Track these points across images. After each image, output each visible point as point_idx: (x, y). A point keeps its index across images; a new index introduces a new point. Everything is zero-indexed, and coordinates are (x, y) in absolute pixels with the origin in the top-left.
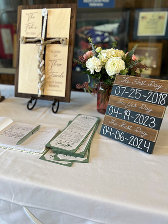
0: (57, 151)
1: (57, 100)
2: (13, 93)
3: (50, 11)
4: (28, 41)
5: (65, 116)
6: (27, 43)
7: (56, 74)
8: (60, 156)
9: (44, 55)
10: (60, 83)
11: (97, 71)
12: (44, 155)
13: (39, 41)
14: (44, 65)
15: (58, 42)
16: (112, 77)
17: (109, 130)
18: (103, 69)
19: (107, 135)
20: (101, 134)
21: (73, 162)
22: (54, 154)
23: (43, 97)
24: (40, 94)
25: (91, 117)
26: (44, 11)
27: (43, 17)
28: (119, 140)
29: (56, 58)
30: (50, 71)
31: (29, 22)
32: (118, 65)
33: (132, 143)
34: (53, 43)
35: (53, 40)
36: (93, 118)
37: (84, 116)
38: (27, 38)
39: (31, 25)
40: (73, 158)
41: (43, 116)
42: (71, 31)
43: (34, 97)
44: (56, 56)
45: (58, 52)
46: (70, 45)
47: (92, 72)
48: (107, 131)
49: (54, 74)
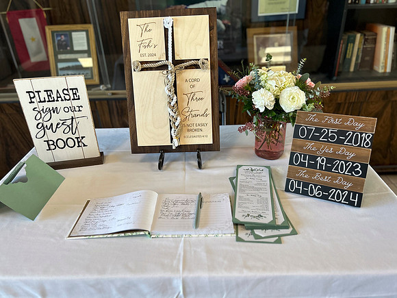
6: (143, 70)
7: (197, 113)
9: (175, 85)
10: (203, 125)
11: (270, 108)
12: (237, 234)
15: (196, 66)
16: (291, 115)
17: (299, 185)
21: (280, 236)
25: (258, 168)
26: (168, 21)
27: (166, 30)
28: (314, 196)
29: (193, 90)
30: (187, 110)
31: (143, 38)
32: (298, 98)
33: (333, 197)
38: (142, 63)
46: (212, 68)
48: (296, 186)
49: (193, 113)
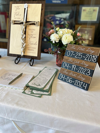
0: (33, 89)
1: (32, 58)
2: (6, 53)
3: (29, 5)
4: (16, 23)
5: (37, 68)
6: (15, 24)
7: (32, 43)
8: (34, 91)
9: (25, 31)
10: (34, 48)
11: (57, 42)
12: (25, 90)
13: (22, 23)
14: (25, 37)
15: (34, 24)
16: (65, 46)
17: (63, 77)
18: (60, 41)
19: (62, 80)
20: (59, 78)
21: (42, 95)
22: (31, 90)
23: (25, 56)
24: (22, 54)
25: (53, 69)
26: (25, 5)
27: (25, 9)
28: (69, 83)
29: (32, 33)
30: (29, 41)
31: (16, 12)
32: (69, 38)
33: (76, 84)
34: (30, 24)
35: (30, 23)
36: (54, 69)
37: (48, 68)
38: (15, 21)
39: (18, 13)
40: (42, 93)
41: (24, 68)
42: (42, 17)
43: (19, 56)
44: (33, 32)
45: (33, 30)
46: (41, 26)
47: (54, 42)
48: (62, 77)
49: (31, 43)
